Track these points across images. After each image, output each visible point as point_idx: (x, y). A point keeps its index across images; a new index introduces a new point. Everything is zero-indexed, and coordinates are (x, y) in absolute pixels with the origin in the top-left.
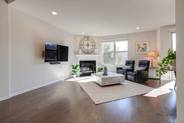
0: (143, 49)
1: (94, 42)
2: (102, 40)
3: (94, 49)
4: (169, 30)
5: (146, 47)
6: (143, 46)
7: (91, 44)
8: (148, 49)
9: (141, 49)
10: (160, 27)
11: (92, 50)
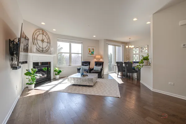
0: (92, 52)
1: (49, 38)
2: (58, 39)
3: (49, 48)
4: (107, 42)
5: (94, 51)
6: (92, 51)
7: (46, 40)
8: (95, 53)
9: (91, 52)
10: (104, 39)
11: (47, 48)
